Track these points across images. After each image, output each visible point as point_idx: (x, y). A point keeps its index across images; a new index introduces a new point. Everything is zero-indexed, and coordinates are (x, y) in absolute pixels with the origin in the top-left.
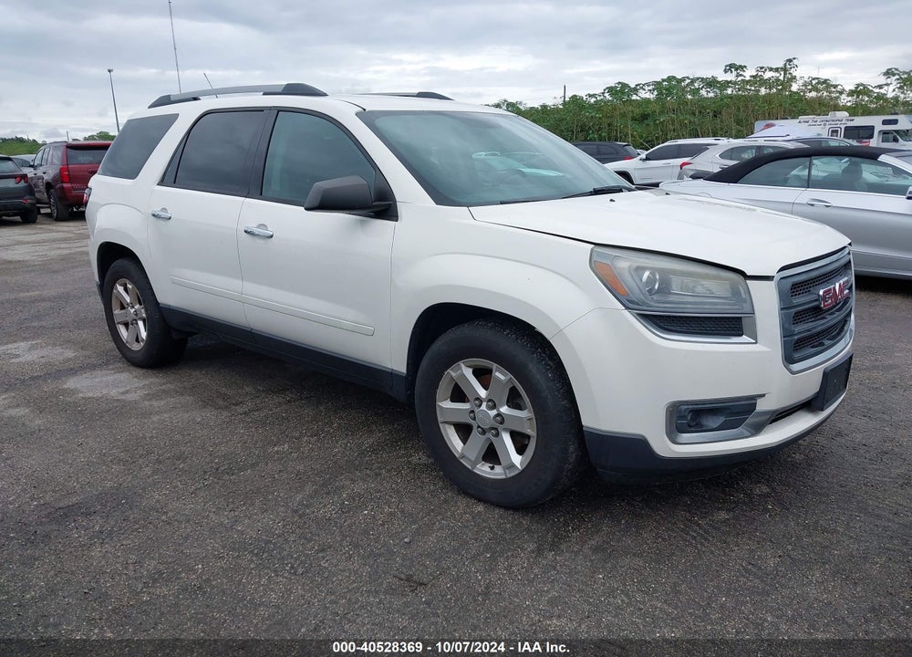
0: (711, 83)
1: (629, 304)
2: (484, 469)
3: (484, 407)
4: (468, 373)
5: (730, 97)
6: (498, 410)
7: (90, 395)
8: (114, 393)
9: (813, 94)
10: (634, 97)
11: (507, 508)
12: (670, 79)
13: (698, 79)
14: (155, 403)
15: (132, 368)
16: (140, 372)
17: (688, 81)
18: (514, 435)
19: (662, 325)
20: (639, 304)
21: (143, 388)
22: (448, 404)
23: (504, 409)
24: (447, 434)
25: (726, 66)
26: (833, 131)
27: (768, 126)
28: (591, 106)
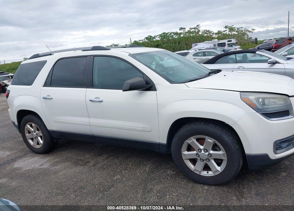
0: (176, 34)
1: (257, 110)
2: (204, 173)
3: (203, 152)
4: (195, 141)
5: (183, 37)
6: (209, 152)
7: (27, 168)
8: (37, 166)
9: (206, 35)
10: (154, 40)
11: (215, 185)
12: (164, 33)
13: (172, 32)
14: (57, 167)
15: (38, 155)
16: (42, 156)
17: (169, 33)
18: (215, 160)
19: (269, 116)
20: (261, 110)
21: (47, 162)
22: (186, 153)
23: (211, 152)
24: (187, 163)
25: (180, 28)
26: (214, 45)
27: (196, 45)
28: (141, 43)
